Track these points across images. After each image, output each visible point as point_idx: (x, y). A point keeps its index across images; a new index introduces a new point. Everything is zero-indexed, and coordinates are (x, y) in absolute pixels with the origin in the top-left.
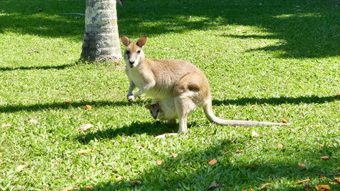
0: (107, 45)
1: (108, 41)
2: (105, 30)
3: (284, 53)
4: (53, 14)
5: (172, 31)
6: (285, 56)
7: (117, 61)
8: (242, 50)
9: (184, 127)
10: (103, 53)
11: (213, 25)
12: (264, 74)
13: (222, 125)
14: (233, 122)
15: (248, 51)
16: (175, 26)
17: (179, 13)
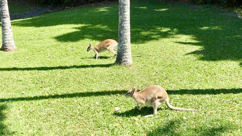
0: (126, 58)
1: (127, 57)
2: (125, 52)
3: (202, 56)
4: (104, 25)
5: (154, 39)
6: (202, 59)
7: (130, 64)
8: (184, 53)
9: (156, 111)
10: (124, 61)
11: (172, 34)
12: (192, 71)
13: (171, 109)
14: (176, 108)
15: (186, 55)
16: (155, 35)
17: (158, 25)
